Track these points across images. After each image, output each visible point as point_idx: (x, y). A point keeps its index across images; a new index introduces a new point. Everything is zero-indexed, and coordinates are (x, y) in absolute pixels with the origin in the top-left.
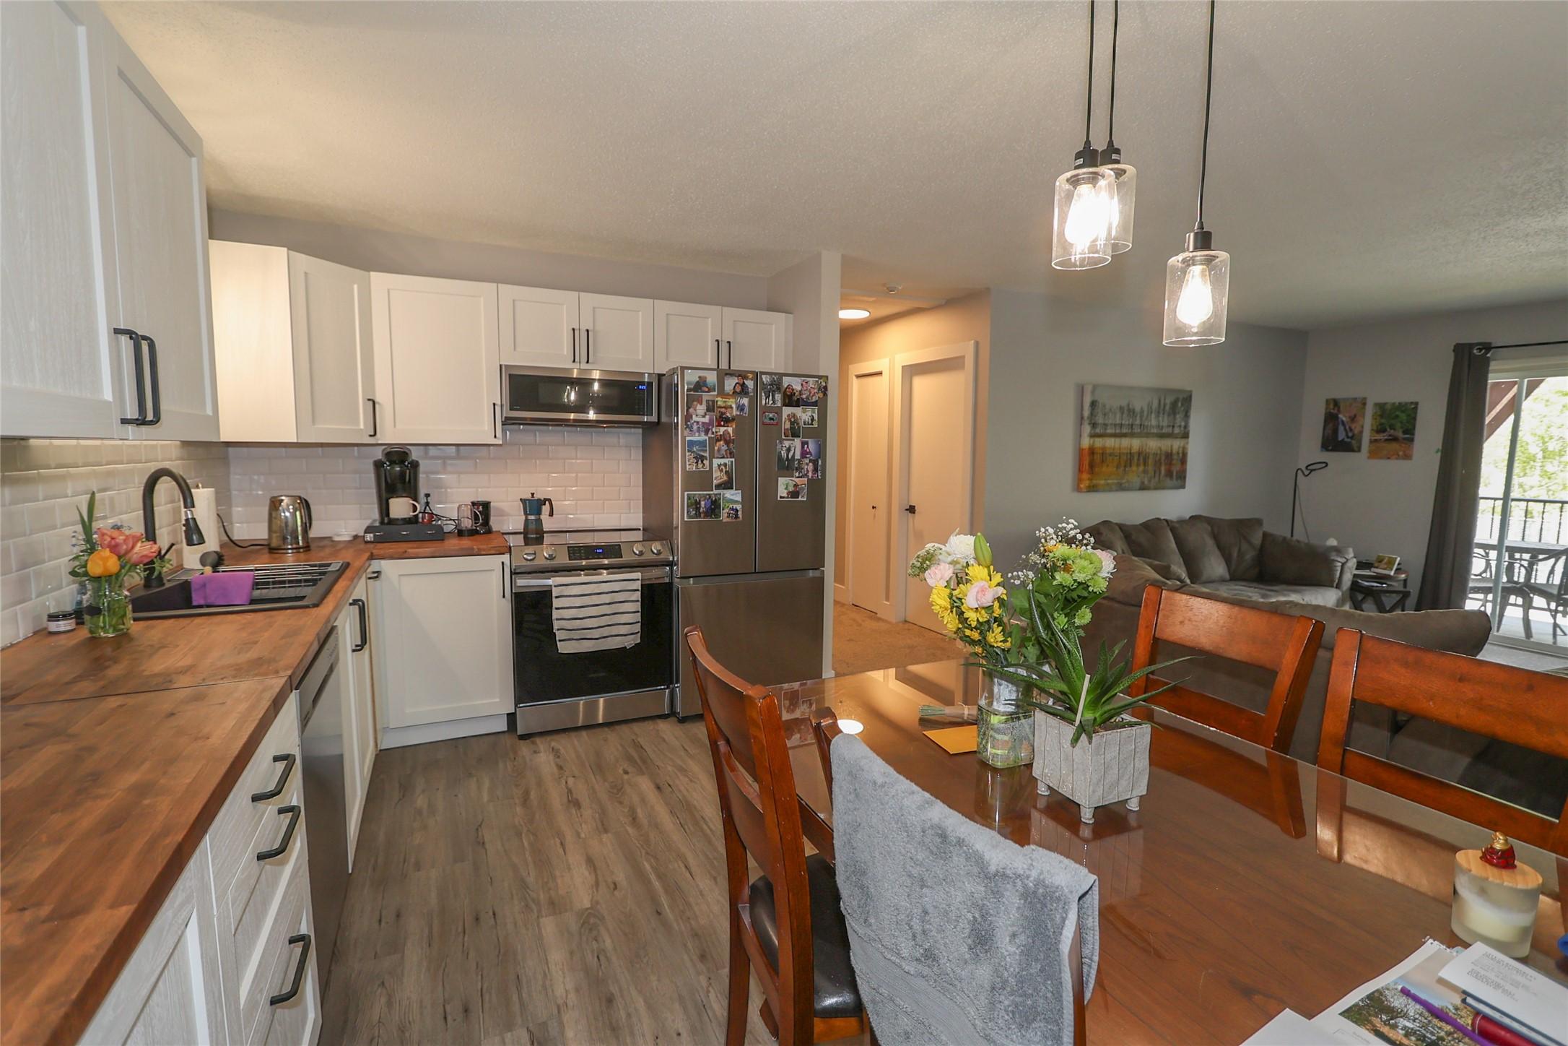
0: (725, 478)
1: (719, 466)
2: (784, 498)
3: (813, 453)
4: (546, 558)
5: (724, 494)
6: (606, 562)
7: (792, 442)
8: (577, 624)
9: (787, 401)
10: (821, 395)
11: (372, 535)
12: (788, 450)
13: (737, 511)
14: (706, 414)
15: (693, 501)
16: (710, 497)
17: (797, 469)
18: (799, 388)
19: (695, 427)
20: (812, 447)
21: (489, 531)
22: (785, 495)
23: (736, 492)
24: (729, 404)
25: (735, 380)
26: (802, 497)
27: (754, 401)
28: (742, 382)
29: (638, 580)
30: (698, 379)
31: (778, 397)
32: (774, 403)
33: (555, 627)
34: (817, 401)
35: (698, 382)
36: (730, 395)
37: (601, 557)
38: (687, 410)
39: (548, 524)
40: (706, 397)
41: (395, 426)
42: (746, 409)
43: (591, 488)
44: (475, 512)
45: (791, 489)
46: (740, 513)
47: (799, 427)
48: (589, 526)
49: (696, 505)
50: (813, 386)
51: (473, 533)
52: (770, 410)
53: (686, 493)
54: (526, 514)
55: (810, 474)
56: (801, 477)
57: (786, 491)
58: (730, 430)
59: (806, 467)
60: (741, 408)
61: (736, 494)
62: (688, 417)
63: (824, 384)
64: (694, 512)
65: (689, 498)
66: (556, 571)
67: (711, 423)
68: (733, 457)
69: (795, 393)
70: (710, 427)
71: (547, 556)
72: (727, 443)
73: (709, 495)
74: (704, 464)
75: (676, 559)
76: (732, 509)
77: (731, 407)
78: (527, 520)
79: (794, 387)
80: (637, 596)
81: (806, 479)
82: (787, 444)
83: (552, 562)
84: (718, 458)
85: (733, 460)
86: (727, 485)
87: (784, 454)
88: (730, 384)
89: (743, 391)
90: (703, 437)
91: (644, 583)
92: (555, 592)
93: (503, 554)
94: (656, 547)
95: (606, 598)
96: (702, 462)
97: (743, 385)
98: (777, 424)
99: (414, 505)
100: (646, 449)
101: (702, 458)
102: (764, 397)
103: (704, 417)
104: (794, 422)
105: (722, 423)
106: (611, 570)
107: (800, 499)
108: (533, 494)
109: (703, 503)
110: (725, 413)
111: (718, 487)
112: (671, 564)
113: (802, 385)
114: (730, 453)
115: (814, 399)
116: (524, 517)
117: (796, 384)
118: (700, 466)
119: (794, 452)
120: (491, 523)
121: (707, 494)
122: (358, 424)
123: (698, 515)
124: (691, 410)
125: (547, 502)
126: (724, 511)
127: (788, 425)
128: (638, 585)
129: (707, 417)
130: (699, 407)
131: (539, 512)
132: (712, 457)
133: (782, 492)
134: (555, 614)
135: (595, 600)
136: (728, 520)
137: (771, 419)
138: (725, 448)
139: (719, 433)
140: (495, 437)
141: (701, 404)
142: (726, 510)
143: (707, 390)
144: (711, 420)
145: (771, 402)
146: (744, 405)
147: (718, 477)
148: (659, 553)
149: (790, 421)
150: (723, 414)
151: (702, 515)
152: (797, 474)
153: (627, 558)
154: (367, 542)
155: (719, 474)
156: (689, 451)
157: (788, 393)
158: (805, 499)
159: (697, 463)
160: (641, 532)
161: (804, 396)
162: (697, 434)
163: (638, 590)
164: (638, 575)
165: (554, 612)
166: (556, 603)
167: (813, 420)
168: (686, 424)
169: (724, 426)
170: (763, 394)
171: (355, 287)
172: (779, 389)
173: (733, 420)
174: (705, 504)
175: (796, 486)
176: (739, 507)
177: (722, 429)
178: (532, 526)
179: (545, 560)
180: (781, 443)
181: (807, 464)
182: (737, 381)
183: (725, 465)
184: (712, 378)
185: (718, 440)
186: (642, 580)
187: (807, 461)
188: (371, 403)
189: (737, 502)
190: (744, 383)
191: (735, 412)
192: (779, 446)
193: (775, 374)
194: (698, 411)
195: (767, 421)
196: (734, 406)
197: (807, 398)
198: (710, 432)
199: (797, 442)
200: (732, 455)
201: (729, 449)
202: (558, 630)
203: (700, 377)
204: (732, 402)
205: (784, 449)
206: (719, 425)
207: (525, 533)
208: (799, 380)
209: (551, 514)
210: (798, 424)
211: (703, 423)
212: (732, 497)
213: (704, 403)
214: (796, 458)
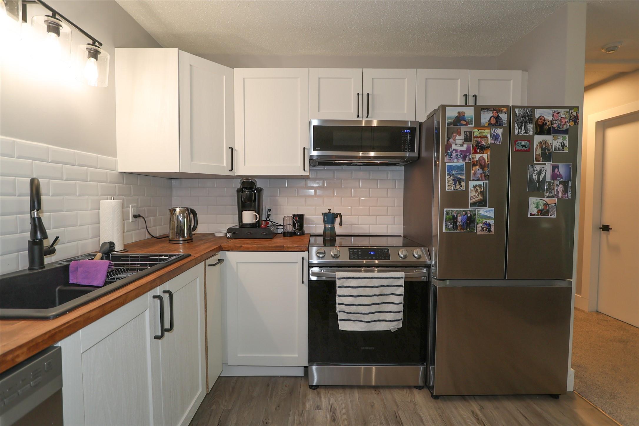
0: (480, 197)
1: (475, 187)
2: (534, 215)
3: (564, 177)
4: (332, 256)
5: (478, 211)
6: (377, 262)
7: (542, 166)
8: (353, 309)
9: (539, 130)
10: (572, 123)
11: (231, 234)
12: (540, 173)
13: (490, 225)
14: (464, 143)
15: (451, 217)
16: (466, 213)
17: (547, 190)
18: (550, 118)
19: (454, 154)
20: (562, 170)
21: (303, 234)
22: (535, 212)
23: (490, 209)
24: (484, 134)
25: (491, 114)
26: (552, 215)
27: (509, 131)
28: (496, 116)
29: (402, 278)
30: (457, 115)
31: (530, 127)
32: (526, 132)
33: (338, 310)
34: (568, 129)
35: (457, 116)
36: (486, 127)
37: (374, 258)
38: (448, 141)
39: (338, 230)
40: (464, 129)
41: (245, 165)
42: (500, 139)
43: (368, 207)
44: (294, 221)
45: (541, 207)
46: (493, 228)
47: (550, 153)
48: (366, 232)
49: (454, 220)
50: (564, 116)
51: (292, 234)
52: (523, 138)
53: (445, 210)
54: (325, 223)
55: (560, 195)
56: (551, 197)
57: (536, 209)
58: (485, 156)
59: (556, 188)
60: (495, 137)
61: (489, 211)
62: (448, 146)
63: (575, 114)
64: (452, 226)
65: (447, 214)
66: (341, 266)
67: (468, 151)
68: (488, 179)
69: (546, 123)
70: (468, 154)
71: (333, 255)
72: (482, 167)
73: (465, 211)
74: (461, 186)
75: (433, 263)
76: (486, 224)
77: (486, 137)
78: (325, 228)
79: (546, 117)
80: (401, 290)
81: (556, 199)
82: (538, 167)
83: (338, 260)
84: (473, 180)
85: (487, 182)
86: (482, 203)
87: (535, 176)
88: (486, 117)
89: (498, 122)
90: (461, 163)
91: (406, 280)
92: (338, 283)
93: (305, 251)
94: (417, 252)
95: (376, 291)
96: (460, 183)
97: (498, 118)
98: (529, 151)
99: (256, 216)
100: (406, 181)
101: (460, 180)
102: (516, 128)
103: (462, 145)
104: (545, 148)
105: (478, 151)
106: (381, 268)
107: (549, 216)
108: (330, 210)
109: (459, 218)
110: (481, 142)
111: (474, 204)
112: (428, 267)
113: (553, 115)
114: (485, 176)
115: (565, 128)
116: (323, 226)
117: (548, 115)
118: (458, 187)
119: (545, 176)
120: (304, 228)
121: (463, 211)
122: (223, 163)
123: (455, 227)
124: (451, 140)
125: (338, 216)
126: (478, 226)
127: (539, 151)
128: (402, 282)
129: (465, 146)
130: (458, 137)
131: (333, 223)
132: (468, 179)
133: (532, 209)
134: (338, 300)
135: (368, 291)
136: (482, 233)
137: (523, 146)
138: (481, 171)
139: (475, 159)
140: (304, 170)
141: (460, 135)
142: (480, 225)
143: (464, 123)
144: (468, 148)
145: (523, 132)
146: (498, 135)
147: (474, 196)
148: (419, 257)
149: (542, 147)
150: (478, 143)
151: (459, 228)
152: (547, 195)
153: (393, 259)
154: (228, 238)
155: (474, 194)
156: (448, 174)
157: (540, 123)
158: (555, 217)
159: (455, 184)
160: (401, 239)
161: (555, 125)
162: (456, 160)
163: (402, 286)
164: (402, 274)
165: (337, 298)
166: (339, 291)
167: (563, 146)
168: (447, 152)
169: (480, 153)
170: (516, 125)
171: (224, 77)
172: (531, 120)
173: (488, 147)
174: (462, 219)
175: (546, 205)
176: (492, 222)
177: (478, 156)
178: (328, 232)
179: (332, 258)
180: (532, 166)
181: (557, 186)
182: (492, 115)
183: (480, 186)
184: (469, 113)
185: (474, 165)
186: (405, 278)
187: (557, 182)
188: (230, 149)
189: (489, 218)
190: (498, 116)
191: (490, 141)
192: (530, 170)
193: (527, 107)
194: (457, 141)
195: (519, 148)
196: (489, 136)
197: (558, 127)
198: (467, 158)
199: (548, 167)
200: (486, 177)
201: (484, 173)
202: (339, 312)
203: (459, 113)
204: (487, 132)
205: (536, 172)
206: (475, 152)
207: (324, 236)
208: (550, 111)
209: (341, 224)
210: (549, 150)
211: (461, 151)
212: (485, 214)
213: (463, 133)
214: (547, 180)
